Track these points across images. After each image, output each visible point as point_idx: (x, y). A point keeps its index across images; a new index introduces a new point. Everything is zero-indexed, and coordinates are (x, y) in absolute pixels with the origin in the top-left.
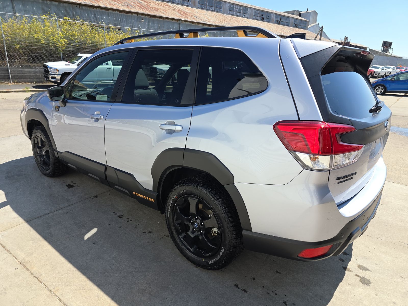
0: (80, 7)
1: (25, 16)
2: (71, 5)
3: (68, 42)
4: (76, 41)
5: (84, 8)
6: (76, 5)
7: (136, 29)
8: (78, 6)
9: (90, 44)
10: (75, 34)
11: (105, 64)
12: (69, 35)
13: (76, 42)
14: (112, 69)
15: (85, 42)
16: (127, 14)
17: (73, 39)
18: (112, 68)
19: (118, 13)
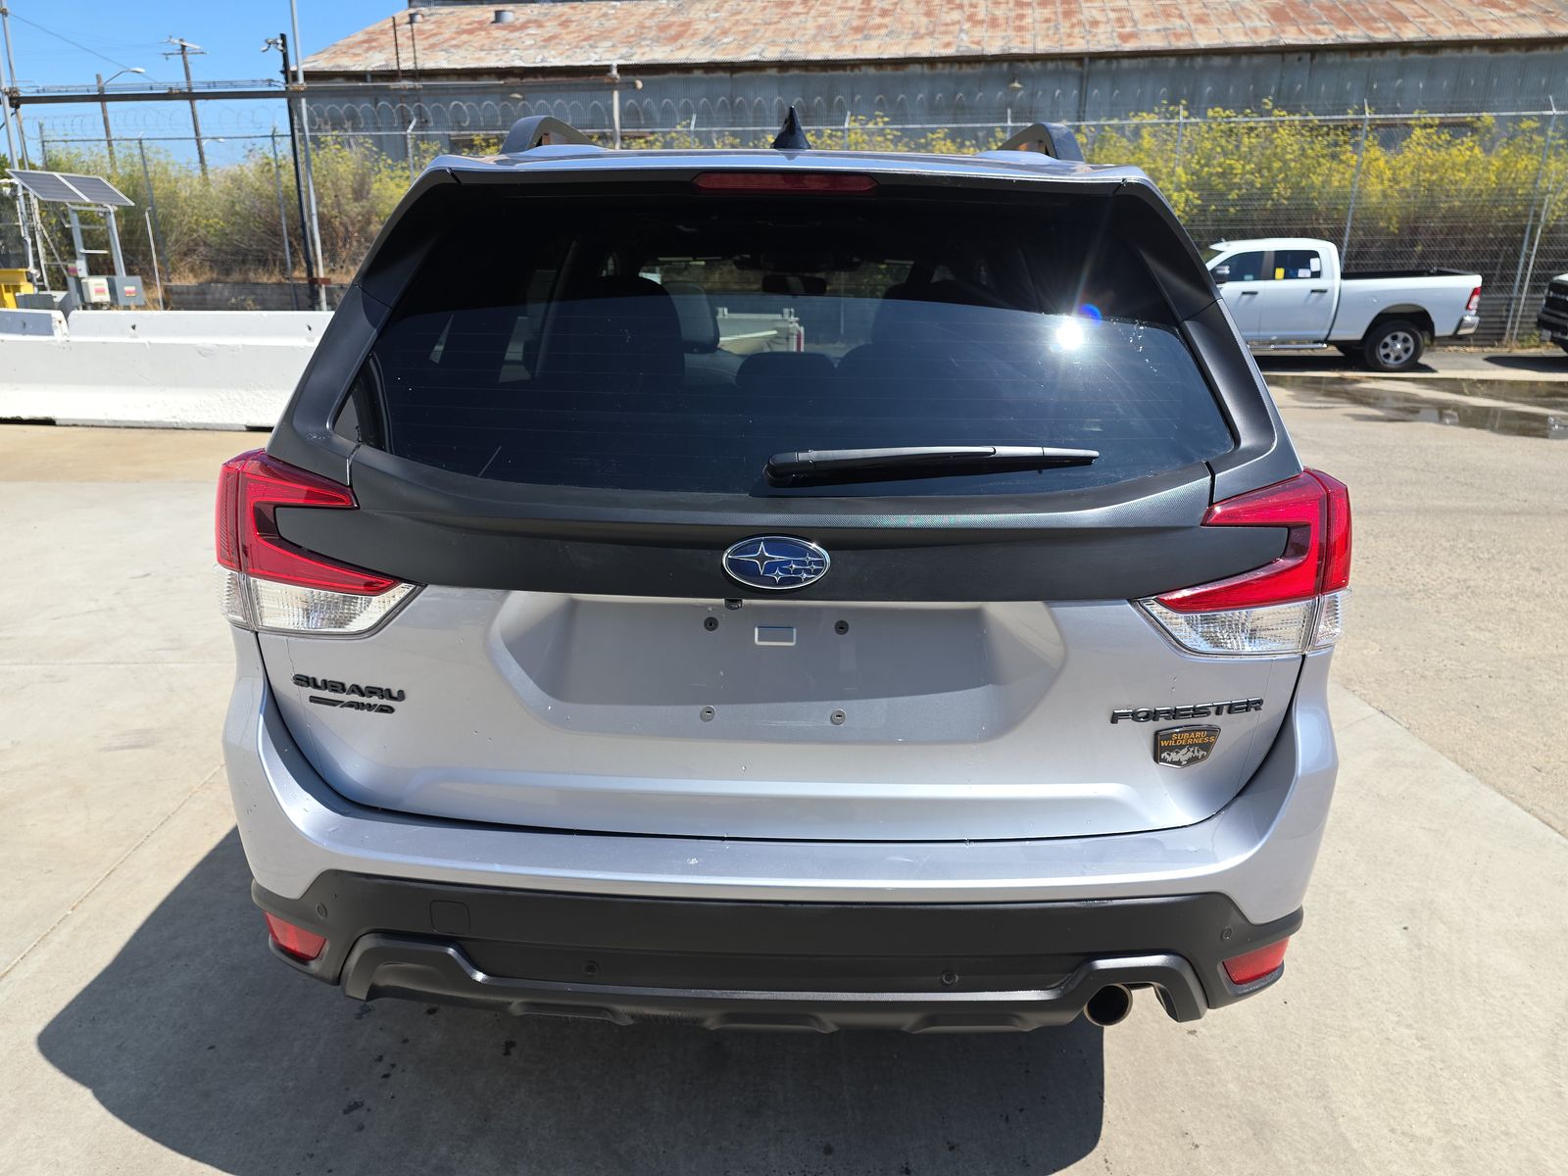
0: (1312, 58)
1: (1087, 126)
2: (1279, 56)
3: (1199, 202)
4: (1233, 195)
5: (1331, 59)
6: (1296, 56)
7: (1525, 116)
8: (1308, 56)
9: (1285, 202)
10: (1232, 169)
11: (1309, 275)
12: (1211, 175)
13: (1230, 197)
14: (1333, 295)
15: (1265, 192)
16: (1527, 50)
17: (1221, 186)
18: (1333, 289)
19: (1486, 53)
